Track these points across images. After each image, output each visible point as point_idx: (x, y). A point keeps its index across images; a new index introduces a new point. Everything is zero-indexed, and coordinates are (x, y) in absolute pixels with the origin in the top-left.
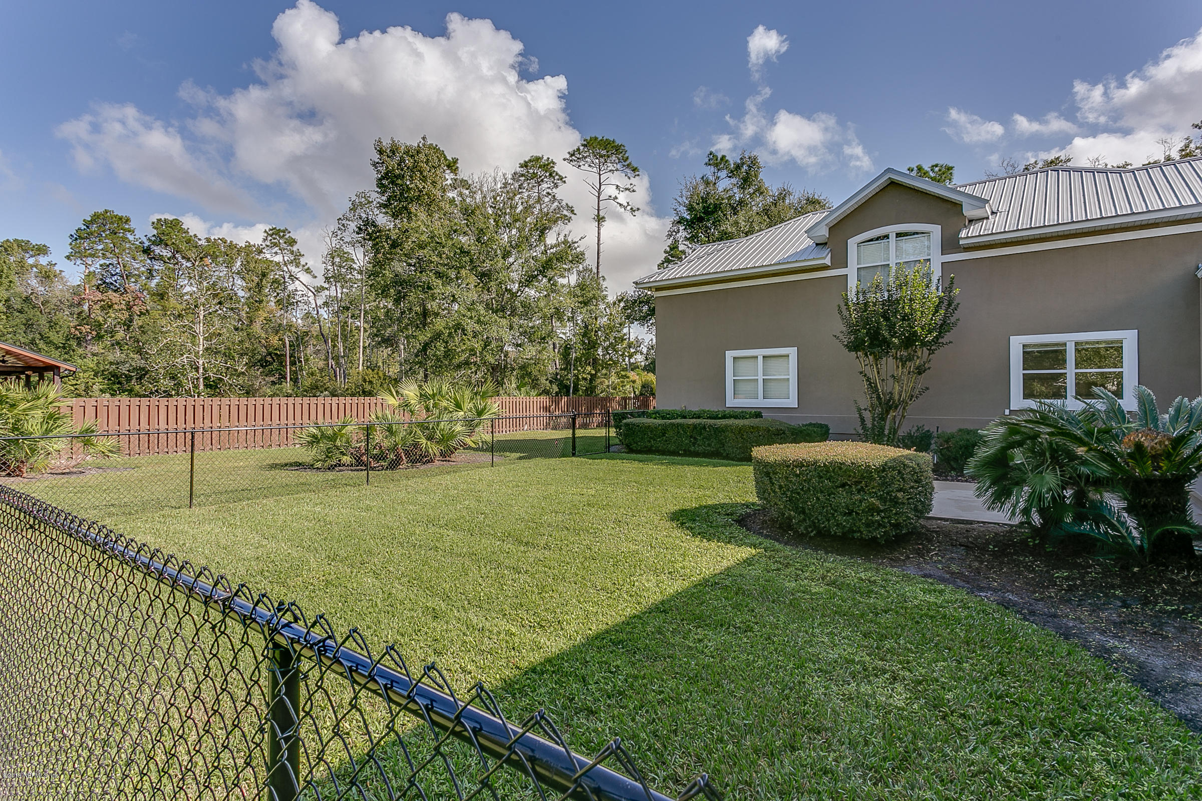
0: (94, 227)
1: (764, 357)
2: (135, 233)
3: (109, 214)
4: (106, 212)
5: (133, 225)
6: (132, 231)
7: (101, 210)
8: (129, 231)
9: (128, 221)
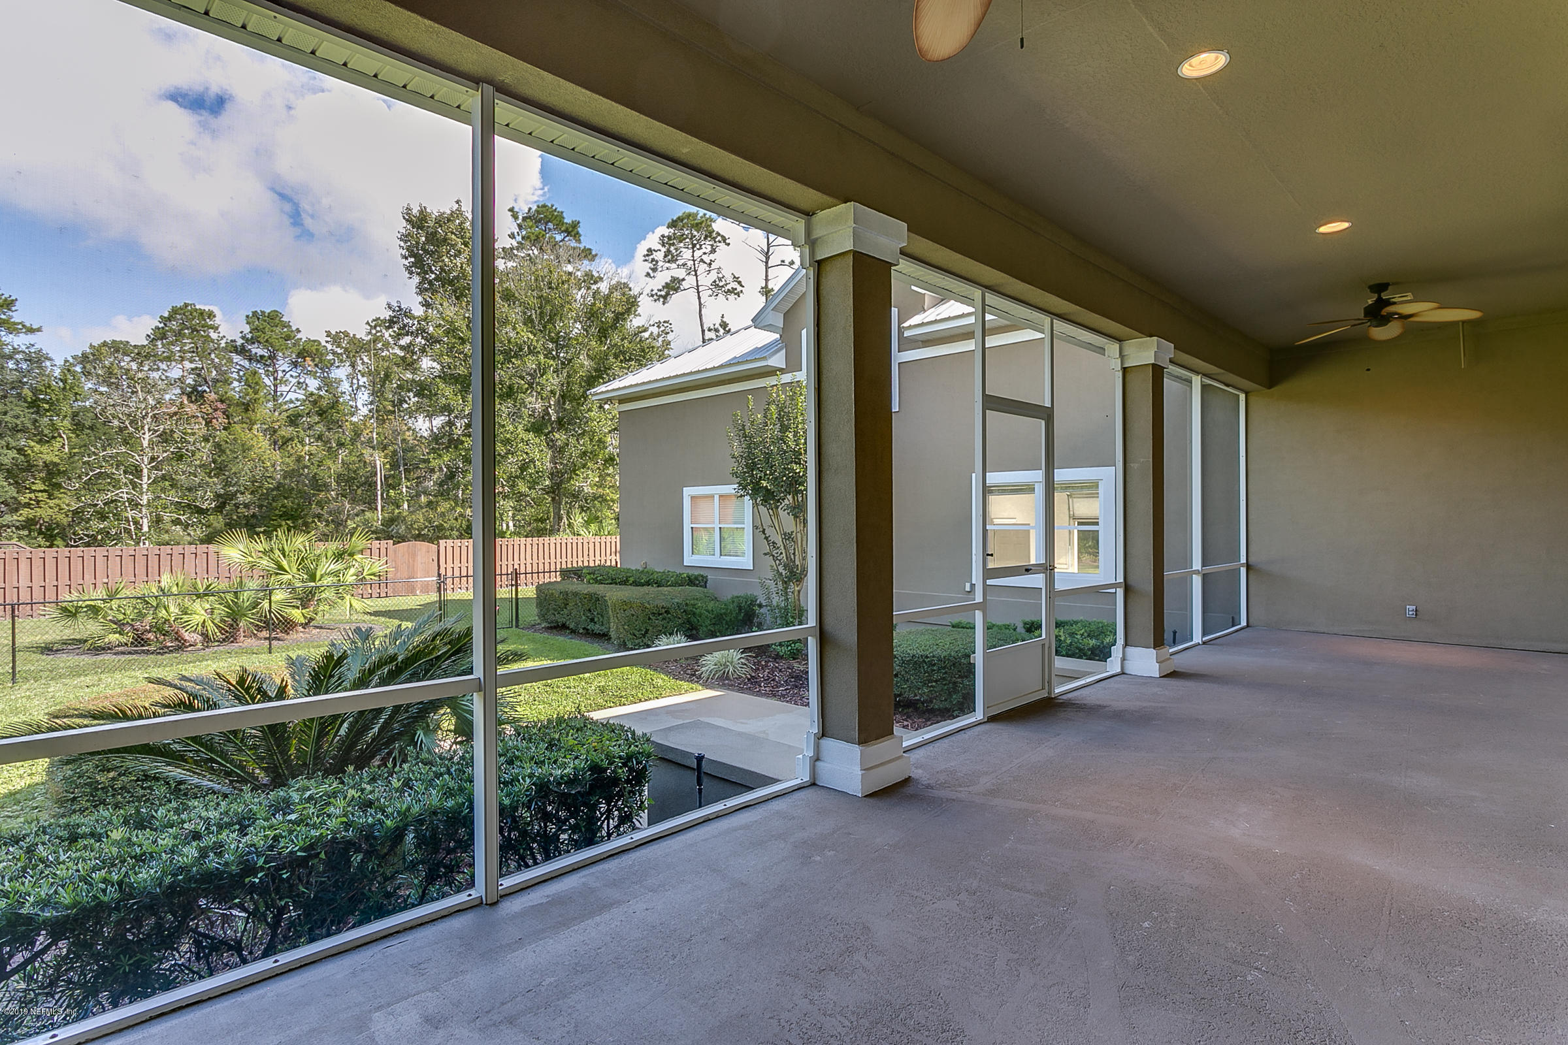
0: (174, 325)
1: (720, 496)
2: (220, 330)
3: (189, 308)
4: (186, 305)
5: (218, 320)
6: (216, 328)
7: (180, 304)
8: (212, 328)
9: (211, 315)
